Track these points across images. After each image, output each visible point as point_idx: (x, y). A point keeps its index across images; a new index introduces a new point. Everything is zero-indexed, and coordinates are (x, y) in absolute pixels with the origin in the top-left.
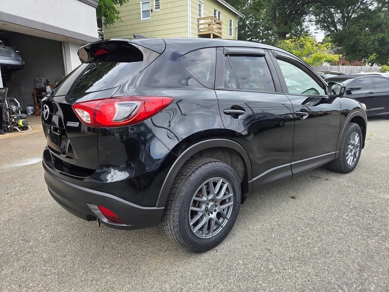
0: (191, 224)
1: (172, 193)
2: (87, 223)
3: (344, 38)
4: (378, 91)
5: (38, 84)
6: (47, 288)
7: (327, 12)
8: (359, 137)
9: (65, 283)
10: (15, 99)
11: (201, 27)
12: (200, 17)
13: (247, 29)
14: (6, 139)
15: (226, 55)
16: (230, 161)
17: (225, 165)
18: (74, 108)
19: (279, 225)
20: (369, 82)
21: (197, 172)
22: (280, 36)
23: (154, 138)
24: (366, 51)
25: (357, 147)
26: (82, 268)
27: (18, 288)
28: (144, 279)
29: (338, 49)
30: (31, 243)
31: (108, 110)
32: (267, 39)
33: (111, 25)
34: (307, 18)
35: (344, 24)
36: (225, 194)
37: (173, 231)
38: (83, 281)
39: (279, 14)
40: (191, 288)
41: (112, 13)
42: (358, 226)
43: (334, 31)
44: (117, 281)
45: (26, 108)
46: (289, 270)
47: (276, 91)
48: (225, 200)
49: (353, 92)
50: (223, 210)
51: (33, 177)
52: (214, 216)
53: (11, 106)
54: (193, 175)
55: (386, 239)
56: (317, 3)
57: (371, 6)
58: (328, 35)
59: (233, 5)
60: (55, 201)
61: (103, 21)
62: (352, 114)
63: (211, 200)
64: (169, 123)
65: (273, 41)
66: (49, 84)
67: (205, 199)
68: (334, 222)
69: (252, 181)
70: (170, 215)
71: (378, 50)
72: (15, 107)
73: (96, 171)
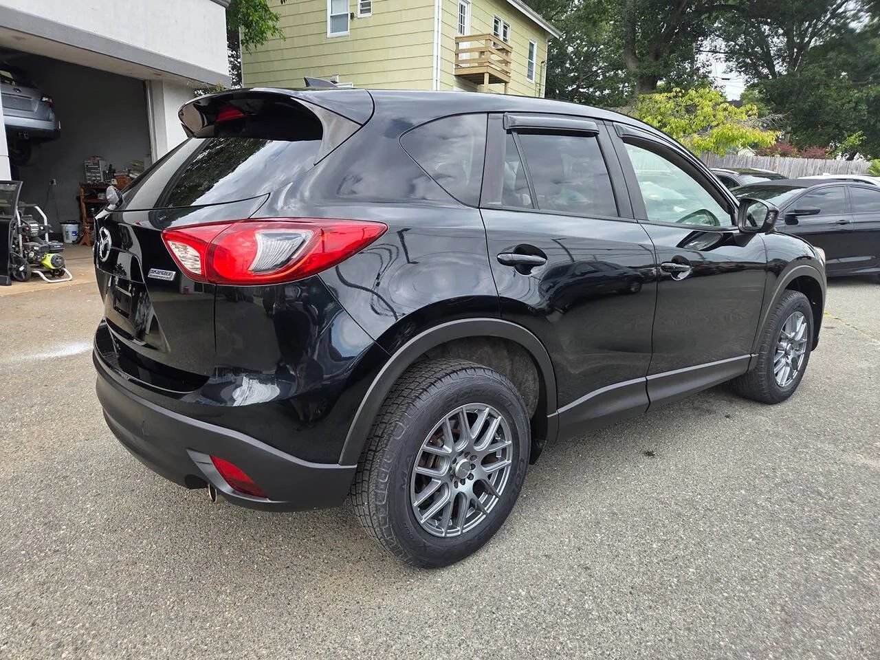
0: (416, 504)
1: (377, 434)
2: (187, 493)
3: (791, 93)
4: (856, 219)
5: (89, 174)
6: (94, 632)
7: (754, 32)
8: (805, 324)
9: (133, 622)
10: (37, 207)
11: (463, 56)
12: (462, 35)
13: (568, 65)
14: (13, 296)
15: (509, 132)
16: (509, 368)
17: (496, 376)
18: (166, 240)
19: (614, 514)
20: (841, 197)
21: (434, 391)
22: (643, 84)
23: (341, 312)
24: (839, 124)
25: (801, 345)
26: (171, 592)
27: (30, 629)
28: (307, 620)
29: (774, 120)
30: (62, 532)
31: (240, 245)
32: (613, 89)
33: (258, 45)
34: (707, 44)
35: (792, 62)
36: (494, 441)
37: (375, 517)
38: (172, 620)
39: (643, 33)
40: (409, 646)
41: (260, 17)
42: (789, 523)
43: (766, 77)
44: (247, 622)
45: (61, 228)
46: (629, 615)
47: (619, 216)
48: (495, 454)
49: (802, 220)
50: (489, 476)
51: (71, 384)
52: (467, 488)
53: (28, 222)
54: (424, 397)
55: (851, 555)
56: (730, 12)
57: (855, 22)
58: (753, 86)
59: (538, 10)
60: (117, 441)
61: (241, 37)
62: (792, 271)
63: (462, 452)
64: (378, 278)
65: (626, 94)
66: (115, 174)
67: (448, 449)
68: (737, 514)
69: (557, 413)
70: (369, 483)
71: (866, 124)
72: (37, 225)
73: (209, 382)
